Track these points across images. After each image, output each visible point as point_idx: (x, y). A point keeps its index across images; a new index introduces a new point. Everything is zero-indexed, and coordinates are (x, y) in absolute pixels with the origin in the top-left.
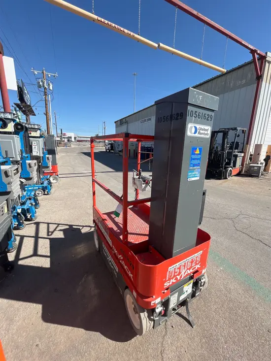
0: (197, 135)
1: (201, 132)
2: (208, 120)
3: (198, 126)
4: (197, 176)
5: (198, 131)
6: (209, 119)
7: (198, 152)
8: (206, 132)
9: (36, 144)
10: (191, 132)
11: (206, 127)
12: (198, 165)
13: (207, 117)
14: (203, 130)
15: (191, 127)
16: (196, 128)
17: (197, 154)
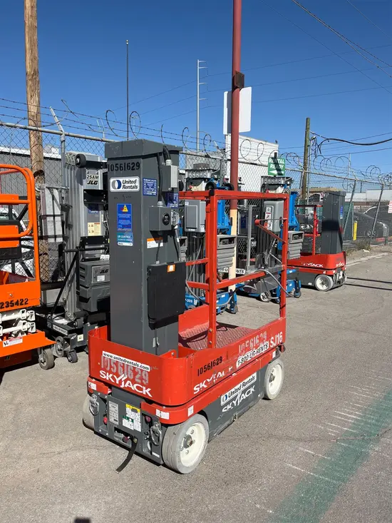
0: (121, 189)
1: (127, 185)
2: (133, 169)
3: (121, 180)
4: (129, 242)
5: (122, 184)
6: (135, 167)
7: (125, 210)
8: (133, 185)
9: (270, 212)
10: (114, 188)
11: (133, 179)
12: (128, 226)
13: (131, 166)
14: (128, 182)
15: (114, 182)
16: (119, 182)
17: (125, 213)
